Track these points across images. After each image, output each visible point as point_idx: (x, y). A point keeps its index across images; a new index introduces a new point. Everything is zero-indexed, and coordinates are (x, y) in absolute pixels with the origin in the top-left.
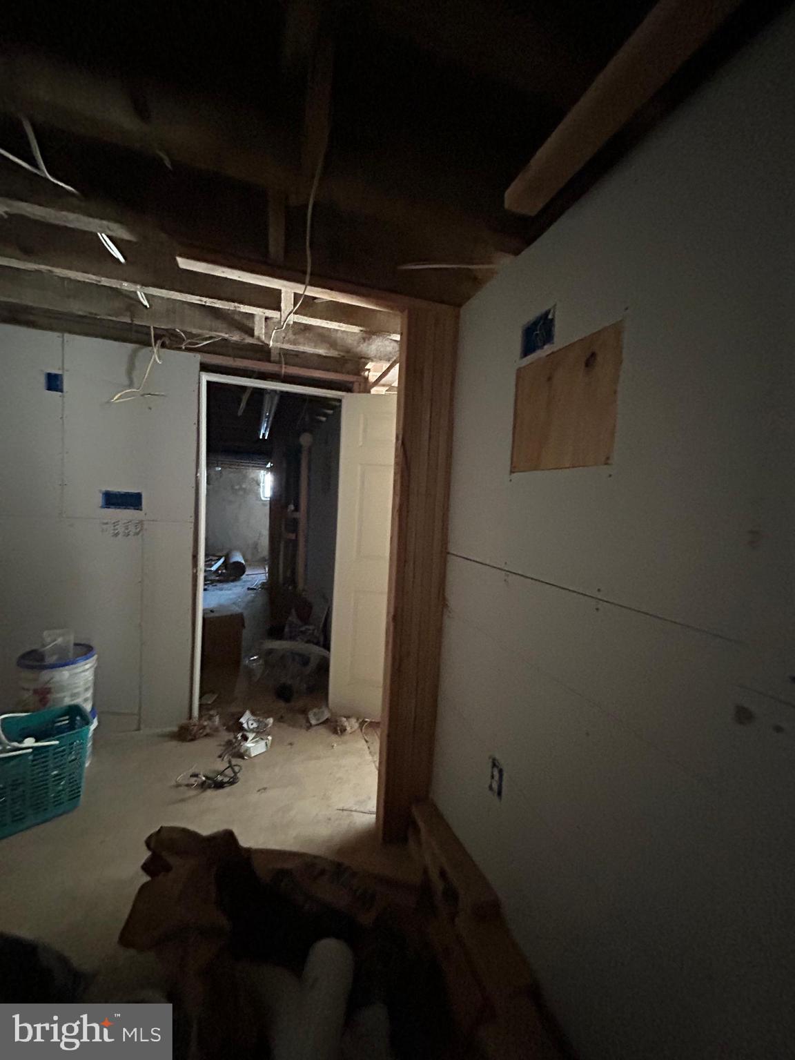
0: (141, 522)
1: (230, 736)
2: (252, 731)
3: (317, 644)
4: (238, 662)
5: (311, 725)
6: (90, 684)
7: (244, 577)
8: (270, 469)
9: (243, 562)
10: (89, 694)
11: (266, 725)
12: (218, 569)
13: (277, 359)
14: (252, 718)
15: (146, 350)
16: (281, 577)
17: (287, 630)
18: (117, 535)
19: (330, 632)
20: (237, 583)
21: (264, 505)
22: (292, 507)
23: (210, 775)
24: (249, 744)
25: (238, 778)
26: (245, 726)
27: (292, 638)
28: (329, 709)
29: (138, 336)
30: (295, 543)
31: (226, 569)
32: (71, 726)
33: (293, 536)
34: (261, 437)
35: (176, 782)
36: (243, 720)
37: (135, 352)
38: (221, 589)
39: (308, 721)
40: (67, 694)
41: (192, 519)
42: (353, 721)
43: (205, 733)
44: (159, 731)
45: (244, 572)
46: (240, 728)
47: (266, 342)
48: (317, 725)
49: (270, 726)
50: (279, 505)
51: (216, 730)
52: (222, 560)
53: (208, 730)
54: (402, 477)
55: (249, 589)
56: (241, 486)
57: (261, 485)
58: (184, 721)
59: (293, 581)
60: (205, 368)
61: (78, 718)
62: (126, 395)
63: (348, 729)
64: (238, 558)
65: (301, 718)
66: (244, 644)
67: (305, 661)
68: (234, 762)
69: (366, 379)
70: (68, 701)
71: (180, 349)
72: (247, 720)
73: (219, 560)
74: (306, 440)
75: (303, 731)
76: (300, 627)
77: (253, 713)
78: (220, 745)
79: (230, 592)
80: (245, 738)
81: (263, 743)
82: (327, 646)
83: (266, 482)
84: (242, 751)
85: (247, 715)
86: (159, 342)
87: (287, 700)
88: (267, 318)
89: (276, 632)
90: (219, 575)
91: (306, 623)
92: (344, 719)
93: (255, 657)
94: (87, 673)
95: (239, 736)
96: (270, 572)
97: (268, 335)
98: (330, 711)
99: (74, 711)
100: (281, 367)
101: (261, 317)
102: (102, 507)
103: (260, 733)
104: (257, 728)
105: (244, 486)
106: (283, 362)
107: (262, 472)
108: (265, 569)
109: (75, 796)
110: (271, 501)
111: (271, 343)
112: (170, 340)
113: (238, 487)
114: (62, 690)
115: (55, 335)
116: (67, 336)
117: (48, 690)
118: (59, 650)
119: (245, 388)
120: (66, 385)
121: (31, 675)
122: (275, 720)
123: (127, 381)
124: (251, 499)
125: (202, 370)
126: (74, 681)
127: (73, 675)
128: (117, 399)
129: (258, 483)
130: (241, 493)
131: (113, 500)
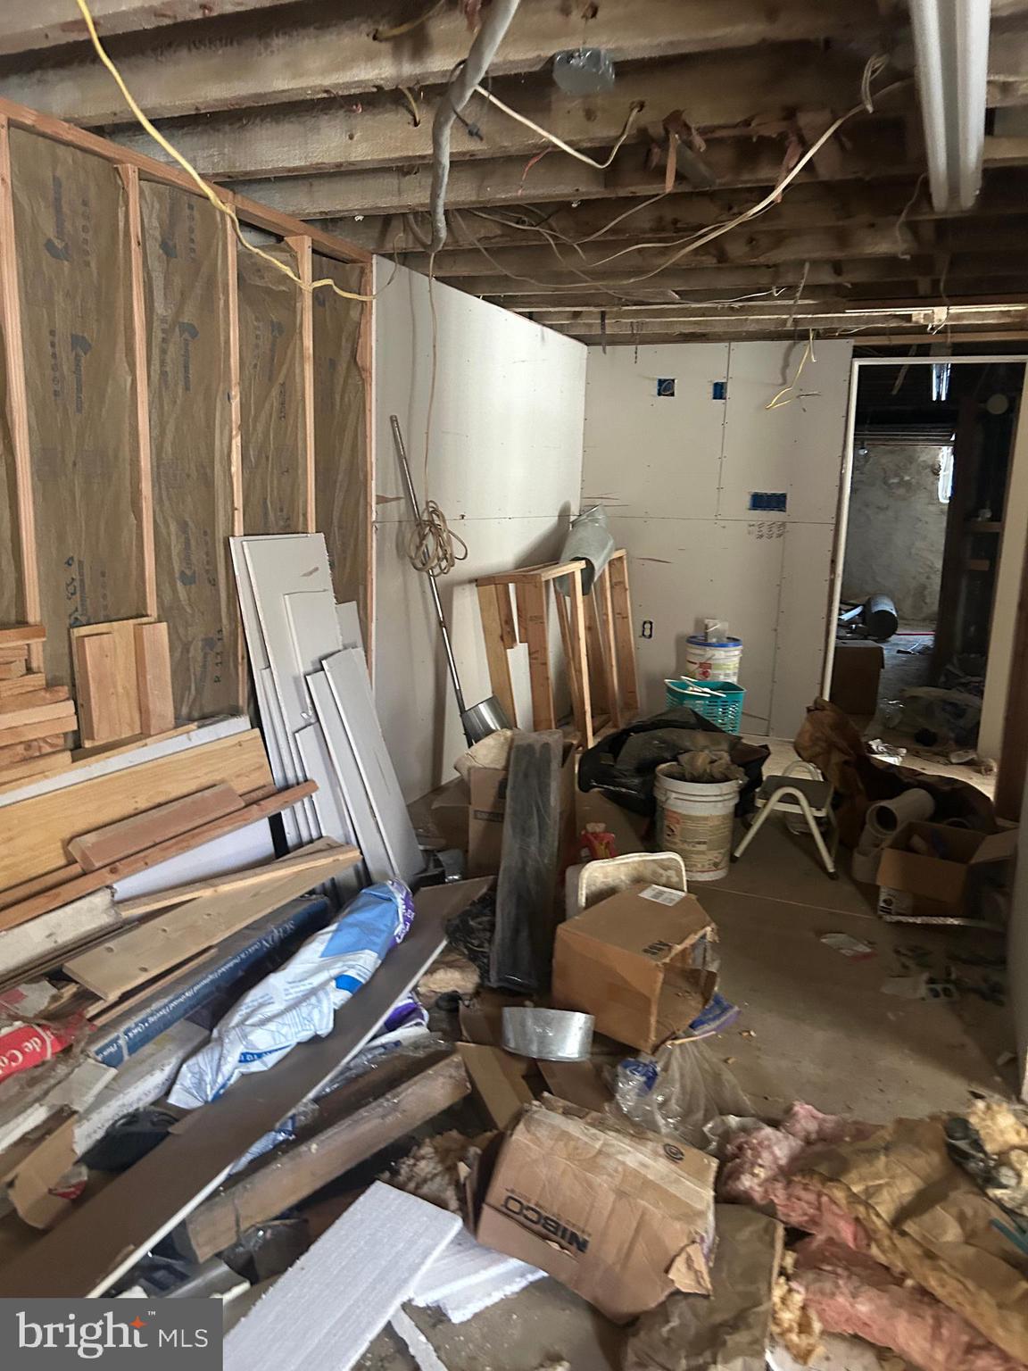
0: (783, 524)
6: (736, 671)
7: (894, 636)
9: (894, 613)
10: (736, 675)
12: (851, 621)
15: (802, 345)
18: (761, 537)
22: (987, 513)
26: (874, 747)
27: (947, 687)
28: (975, 752)
29: (797, 336)
30: (989, 578)
31: (863, 620)
33: (985, 566)
37: (790, 349)
39: (948, 760)
40: (721, 671)
41: (833, 521)
44: (786, 739)
46: (867, 747)
48: (957, 764)
52: (858, 609)
55: (899, 652)
56: (901, 477)
57: (939, 474)
60: (858, 352)
62: (782, 398)
64: (887, 606)
65: (940, 758)
67: (958, 711)
70: (722, 677)
71: (833, 338)
72: (874, 744)
73: (853, 608)
75: (940, 765)
77: (883, 742)
85: (877, 741)
87: (928, 744)
92: (992, 761)
93: (895, 702)
94: (736, 658)
98: (976, 755)
99: (727, 685)
102: (749, 509)
104: (887, 752)
106: (949, 331)
107: (941, 450)
108: (931, 626)
110: (951, 505)
112: (826, 331)
113: (896, 480)
114: (719, 667)
115: (722, 346)
116: (734, 344)
117: (710, 666)
118: (718, 634)
119: (902, 365)
120: (729, 392)
121: (697, 650)
122: (908, 751)
123: (780, 381)
124: (919, 502)
125: (854, 356)
126: (728, 663)
127: (727, 657)
128: (776, 404)
129: (936, 472)
130: (901, 491)
131: (761, 502)
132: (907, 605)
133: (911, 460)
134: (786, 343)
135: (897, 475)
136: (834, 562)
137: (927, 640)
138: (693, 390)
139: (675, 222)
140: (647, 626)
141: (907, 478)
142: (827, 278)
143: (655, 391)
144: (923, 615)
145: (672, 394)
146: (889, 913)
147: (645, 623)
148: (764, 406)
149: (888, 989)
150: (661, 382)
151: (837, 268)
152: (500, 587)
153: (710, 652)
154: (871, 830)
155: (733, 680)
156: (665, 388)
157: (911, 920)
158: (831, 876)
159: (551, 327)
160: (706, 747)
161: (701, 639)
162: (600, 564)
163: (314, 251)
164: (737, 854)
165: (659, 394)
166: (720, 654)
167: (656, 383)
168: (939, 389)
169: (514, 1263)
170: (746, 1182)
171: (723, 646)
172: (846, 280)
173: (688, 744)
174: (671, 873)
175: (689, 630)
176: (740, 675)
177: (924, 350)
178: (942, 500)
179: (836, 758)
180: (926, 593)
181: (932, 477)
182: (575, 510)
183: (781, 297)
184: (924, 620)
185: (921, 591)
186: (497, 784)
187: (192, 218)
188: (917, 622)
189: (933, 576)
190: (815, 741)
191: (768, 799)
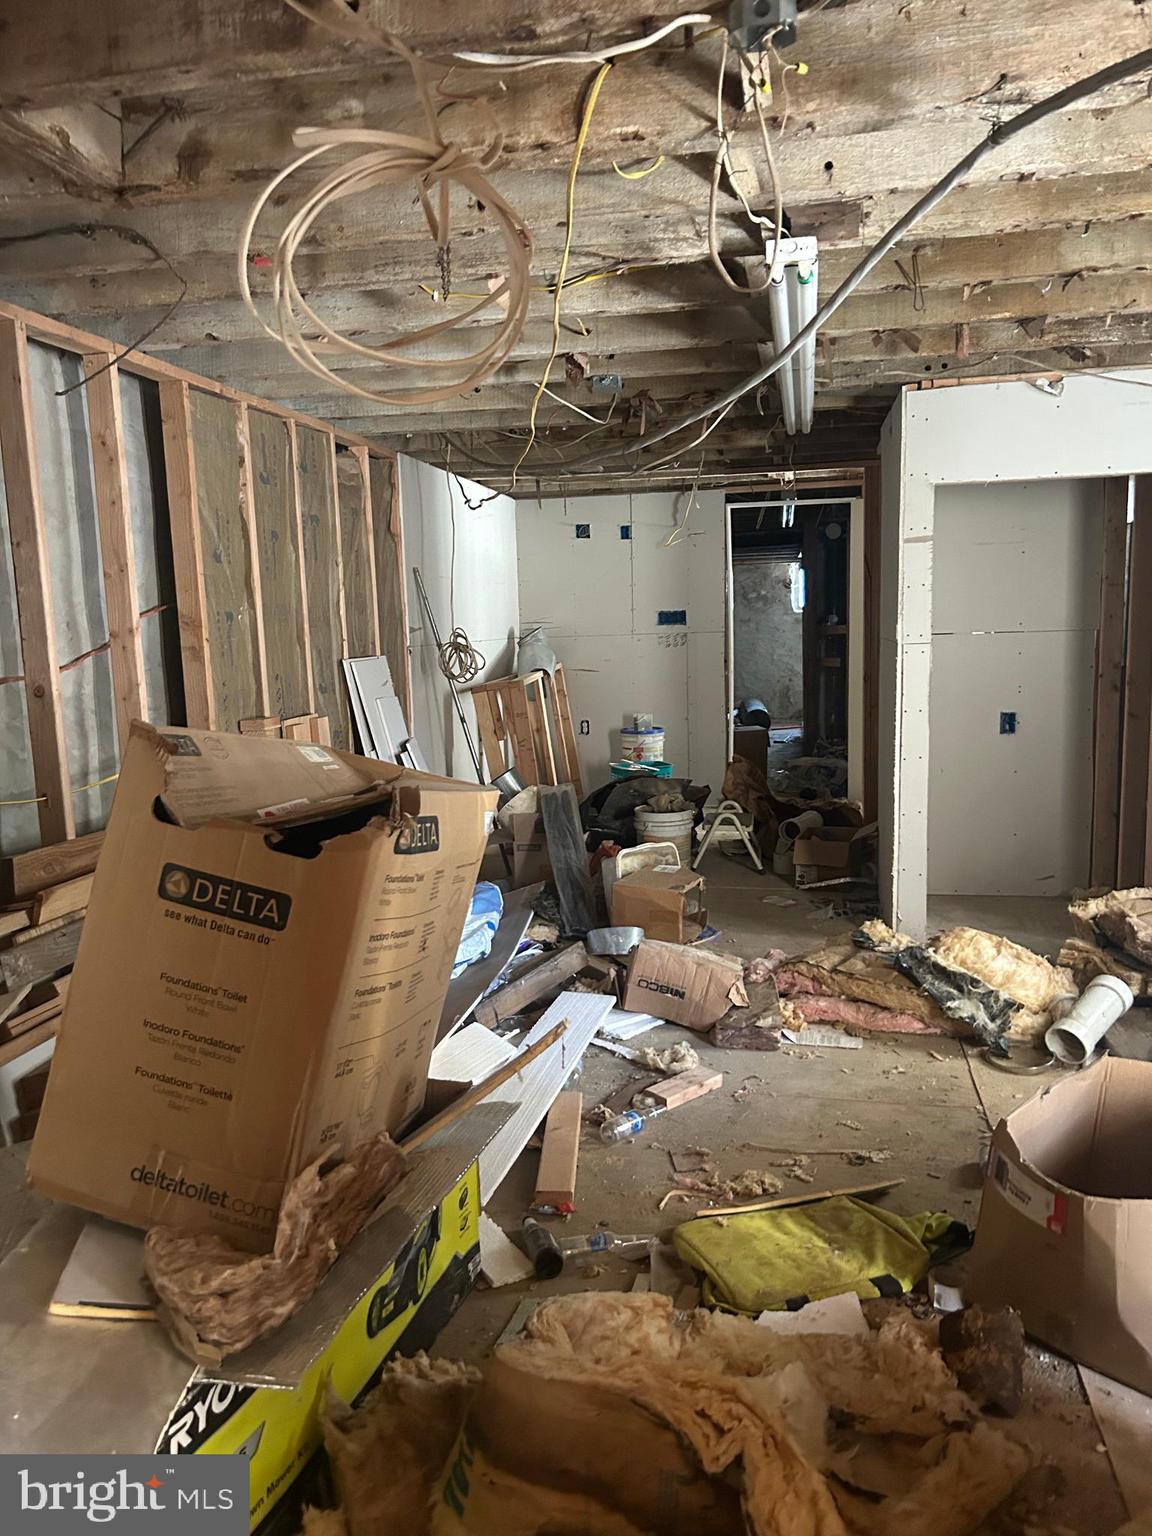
0: (686, 635)
8: (801, 562)
9: (766, 711)
15: (687, 495)
16: (822, 726)
18: (669, 647)
21: (796, 620)
29: (683, 487)
33: (836, 662)
37: (678, 498)
41: (723, 630)
56: (758, 591)
57: (793, 586)
60: (729, 499)
62: (676, 538)
64: (758, 706)
70: (652, 759)
71: (709, 489)
74: (833, 532)
83: (797, 583)
94: (660, 743)
102: (657, 626)
107: (793, 566)
108: (799, 726)
113: (754, 595)
114: (649, 750)
115: (625, 497)
116: (633, 496)
117: (644, 750)
118: (647, 725)
119: (761, 507)
120: (634, 533)
121: (630, 738)
123: (673, 524)
124: (776, 614)
125: (726, 501)
126: (655, 746)
127: (654, 742)
128: (672, 541)
129: (787, 585)
130: (760, 604)
131: (667, 618)
132: (776, 704)
133: (766, 576)
134: (674, 494)
135: (754, 591)
136: (726, 661)
137: (797, 733)
138: (605, 533)
139: (621, 432)
140: (585, 725)
141: (763, 593)
142: (714, 457)
143: (575, 534)
144: (790, 714)
145: (589, 537)
146: (803, 883)
147: (582, 723)
148: (662, 543)
149: (810, 917)
150: (578, 527)
151: (721, 452)
152: (491, 693)
153: (641, 738)
154: (783, 840)
155: (661, 759)
156: (582, 531)
157: (819, 884)
158: (760, 872)
160: (666, 792)
161: (633, 729)
162: (551, 673)
163: (370, 457)
164: (695, 866)
165: (578, 537)
166: (649, 739)
167: (574, 528)
168: (788, 518)
169: (645, 1017)
170: (754, 977)
171: (650, 733)
172: (727, 458)
173: (653, 790)
174: (669, 857)
175: (620, 725)
176: (665, 755)
177: (776, 496)
178: (796, 610)
179: (753, 795)
180: (790, 693)
181: (785, 591)
182: (517, 634)
183: (679, 467)
184: (791, 718)
185: (786, 693)
186: (533, 824)
187: (313, 445)
188: (788, 721)
189: (794, 678)
190: (736, 785)
191: (712, 825)
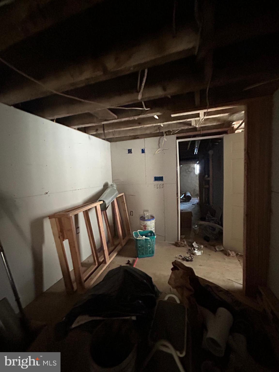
0: (163, 184)
1: (190, 248)
2: (197, 248)
3: (219, 224)
4: (191, 227)
5: (217, 251)
6: (154, 226)
7: (191, 200)
8: (198, 163)
9: (190, 195)
10: (154, 229)
11: (201, 247)
12: (183, 198)
13: (199, 130)
14: (196, 244)
15: (162, 137)
16: (204, 201)
17: (207, 218)
18: (158, 188)
19: (223, 220)
20: (189, 202)
21: (196, 176)
22: (207, 176)
23: (185, 257)
24: (196, 251)
25: (193, 260)
26: (194, 246)
27: (209, 221)
28: (223, 246)
29: (161, 135)
30: (208, 189)
31: (185, 197)
32: (151, 235)
33: (207, 186)
34: (195, 154)
35: (176, 256)
36: (193, 244)
37: (160, 139)
38: (184, 204)
39: (215, 249)
40: (150, 228)
41: (176, 183)
42: (233, 252)
43: (182, 246)
44: (170, 242)
45: (191, 199)
46: (193, 246)
47: (196, 126)
48: (218, 251)
49: (202, 248)
50: (202, 175)
51: (185, 245)
52: (184, 195)
53: (183, 245)
54: (247, 164)
55: (193, 204)
56: (188, 170)
57: (195, 169)
58: (176, 241)
59: (208, 202)
60: (178, 138)
61: (152, 234)
62: (158, 151)
63: (231, 255)
64: (189, 194)
65: (213, 247)
66: (192, 222)
67: (214, 229)
68: (191, 255)
69: (233, 127)
70: (150, 230)
71: (170, 135)
72: (194, 244)
73: (183, 195)
74: (211, 152)
75: (214, 252)
76: (212, 218)
77: (197, 243)
78: (187, 250)
79: (186, 205)
80: (195, 250)
81: (200, 252)
82: (222, 225)
83: (197, 168)
84: (194, 253)
85: (195, 242)
86: (166, 134)
87: (208, 241)
88: (195, 120)
89: (203, 219)
90: (183, 200)
91: (214, 217)
92: (230, 251)
93: (196, 226)
94: (153, 223)
95: (193, 248)
96: (200, 199)
97: (196, 124)
98: (224, 247)
99: (151, 232)
100: (201, 132)
101: (193, 120)
102: (154, 181)
103: (199, 249)
104: (198, 247)
105: (189, 170)
106: (201, 130)
107: (196, 165)
108: (198, 198)
109: (153, 252)
110: (199, 174)
111: (197, 126)
112: (169, 133)
114: (149, 226)
117: (146, 226)
118: (148, 217)
119: (190, 141)
120: (146, 151)
121: (142, 222)
122: (204, 246)
123: (158, 147)
125: (177, 139)
126: (151, 225)
127: (151, 223)
128: (157, 153)
131: (157, 179)
132: (192, 193)
133: (190, 167)
134: (158, 138)
137: (198, 200)
138: (137, 151)
140: (132, 212)
143: (127, 152)
144: (196, 195)
145: (132, 153)
147: (131, 212)
148: (154, 153)
150: (129, 150)
152: (57, 219)
153: (146, 222)
156: (130, 151)
159: (92, 135)
162: (109, 201)
165: (129, 153)
166: (149, 223)
167: (127, 150)
171: (149, 220)
188: (195, 197)
